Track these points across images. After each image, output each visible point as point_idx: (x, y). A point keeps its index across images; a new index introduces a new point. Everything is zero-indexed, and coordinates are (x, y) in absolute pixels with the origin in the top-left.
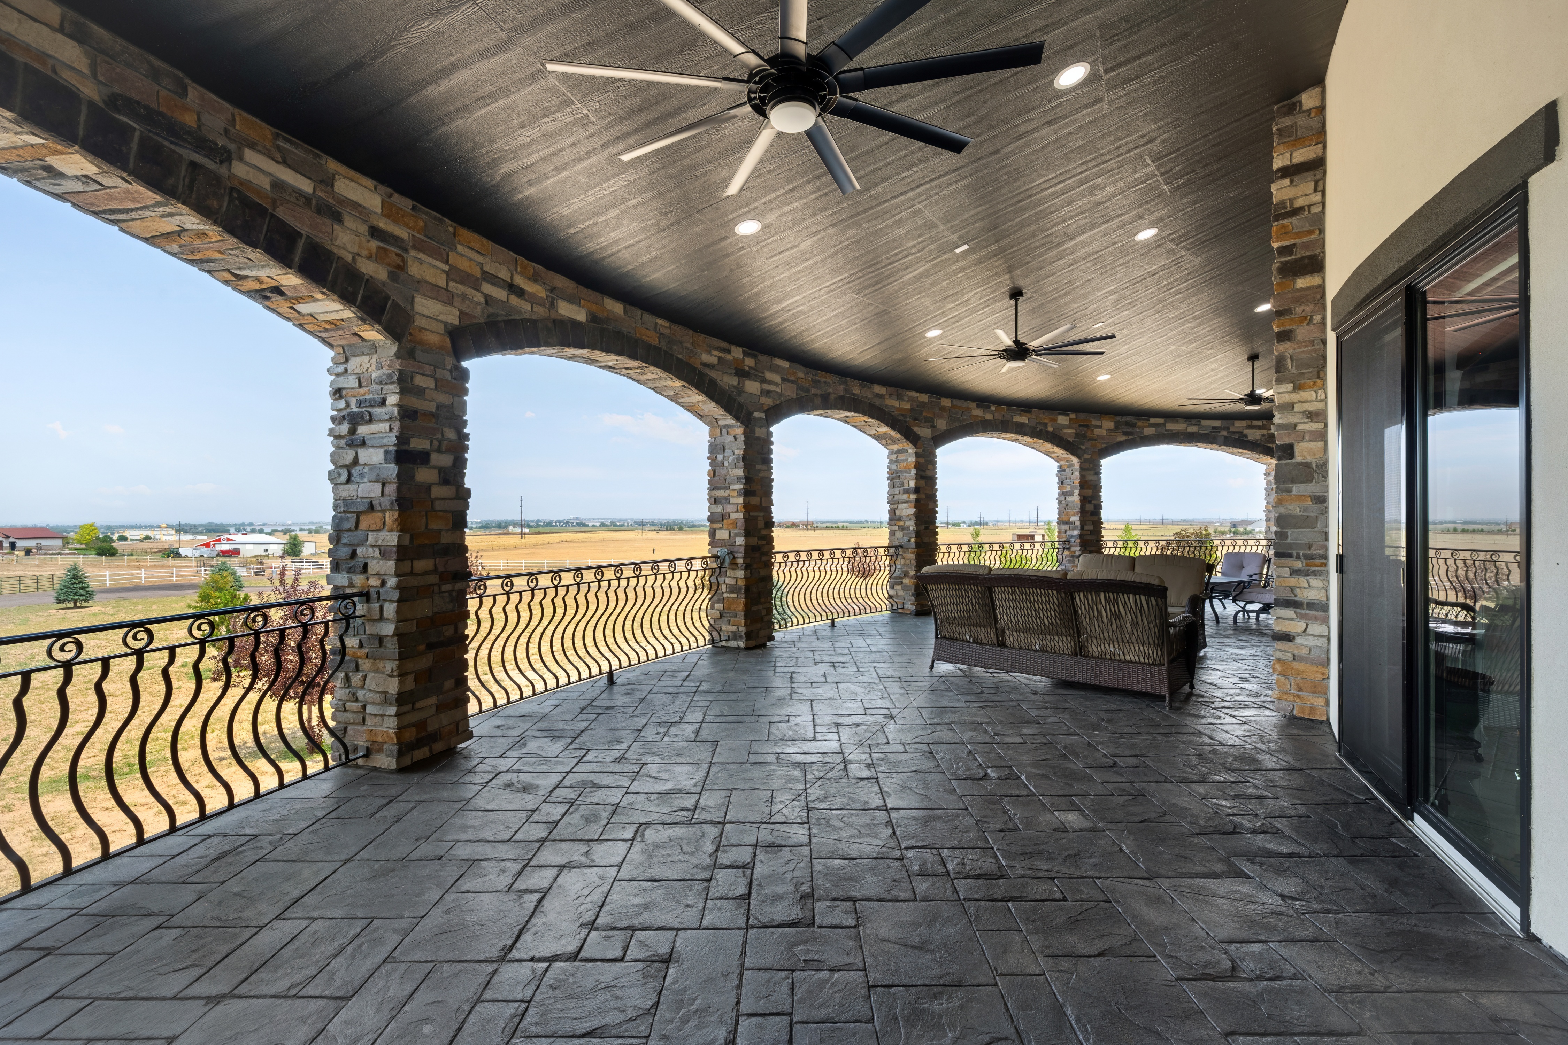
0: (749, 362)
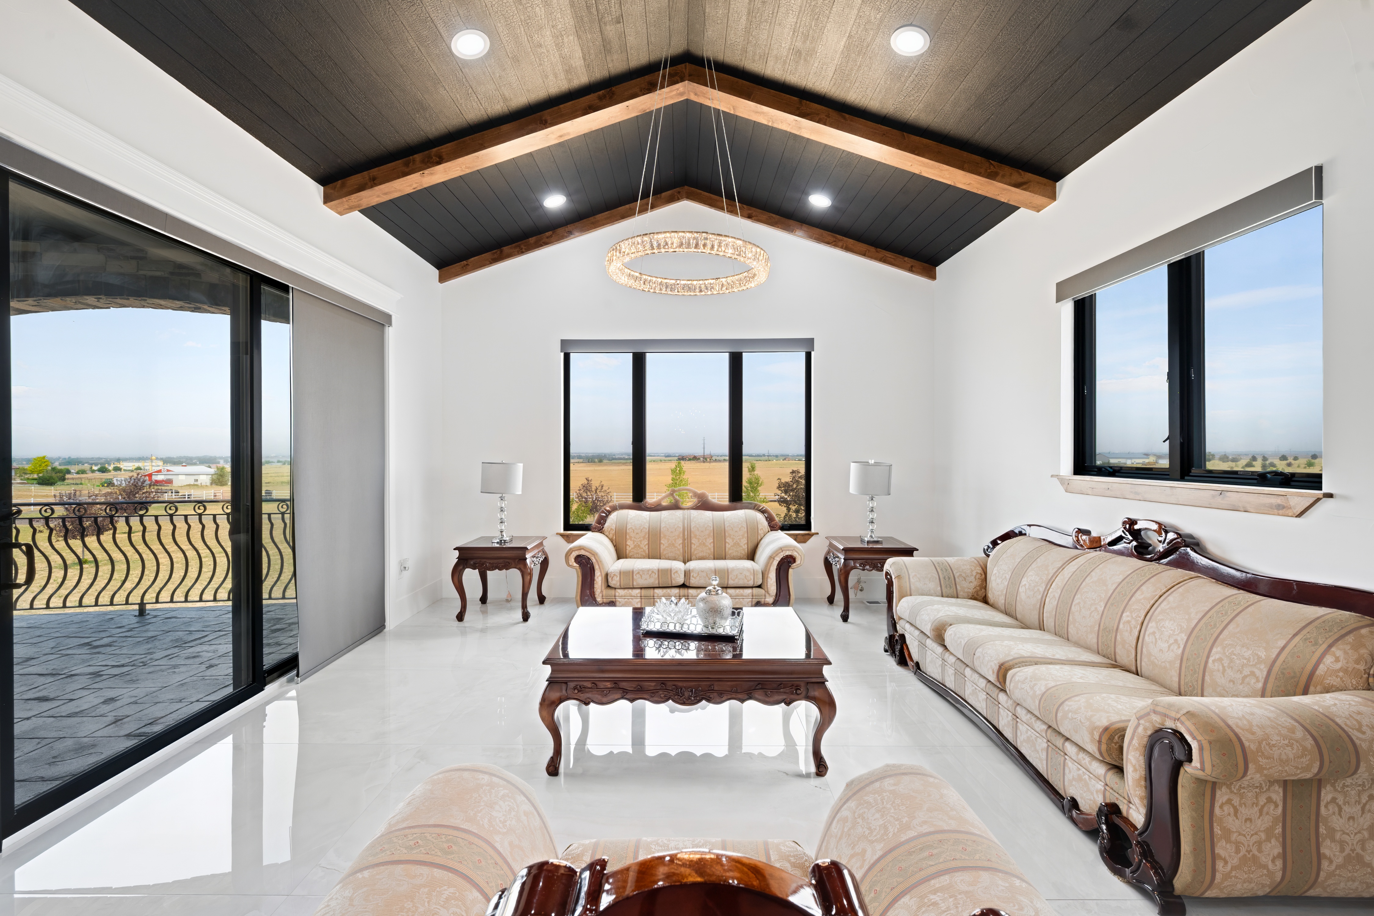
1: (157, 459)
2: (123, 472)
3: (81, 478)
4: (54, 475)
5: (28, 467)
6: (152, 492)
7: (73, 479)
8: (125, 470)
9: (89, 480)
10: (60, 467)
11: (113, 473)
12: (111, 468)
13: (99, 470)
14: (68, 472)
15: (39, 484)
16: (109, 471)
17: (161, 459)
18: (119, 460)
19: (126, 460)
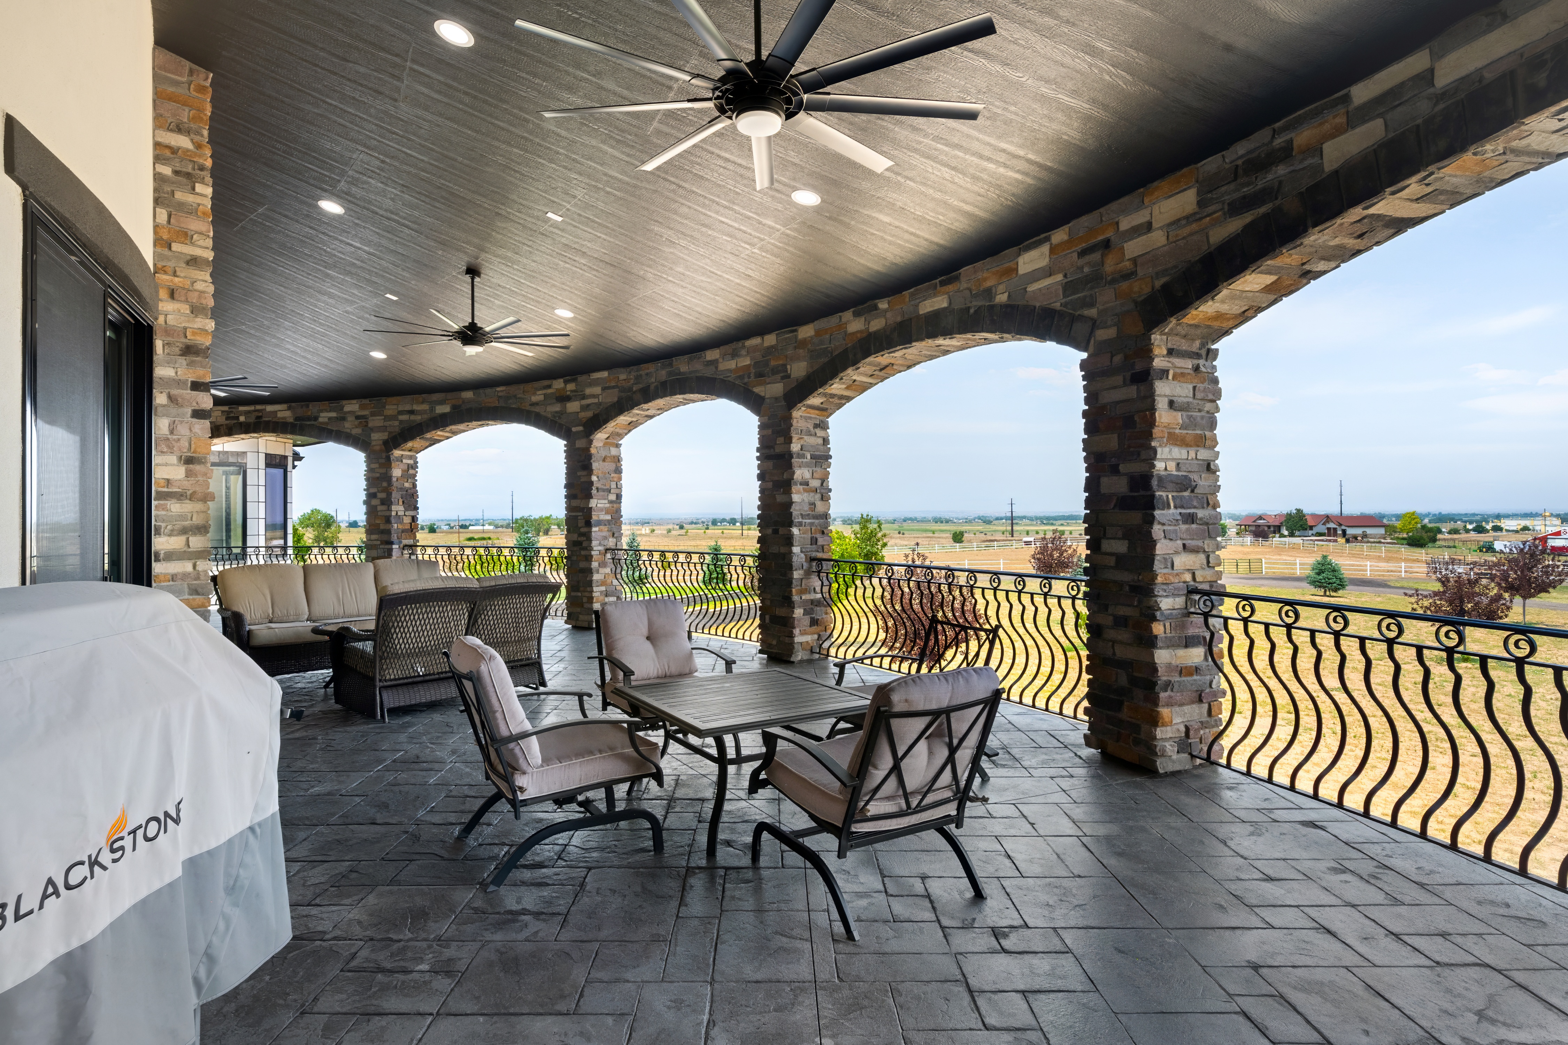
0: (571, 387)
1: (1552, 515)
2: (1504, 533)
3: (1454, 540)
4: (1425, 535)
5: (1398, 524)
6: (1558, 567)
7: (1445, 540)
8: (1507, 531)
9: (1464, 542)
10: (1430, 525)
11: (1492, 533)
12: (1489, 527)
13: (1474, 530)
14: (1439, 531)
15: (1410, 544)
16: (1487, 531)
17: (1558, 516)
18: (1498, 517)
19: (1507, 516)
